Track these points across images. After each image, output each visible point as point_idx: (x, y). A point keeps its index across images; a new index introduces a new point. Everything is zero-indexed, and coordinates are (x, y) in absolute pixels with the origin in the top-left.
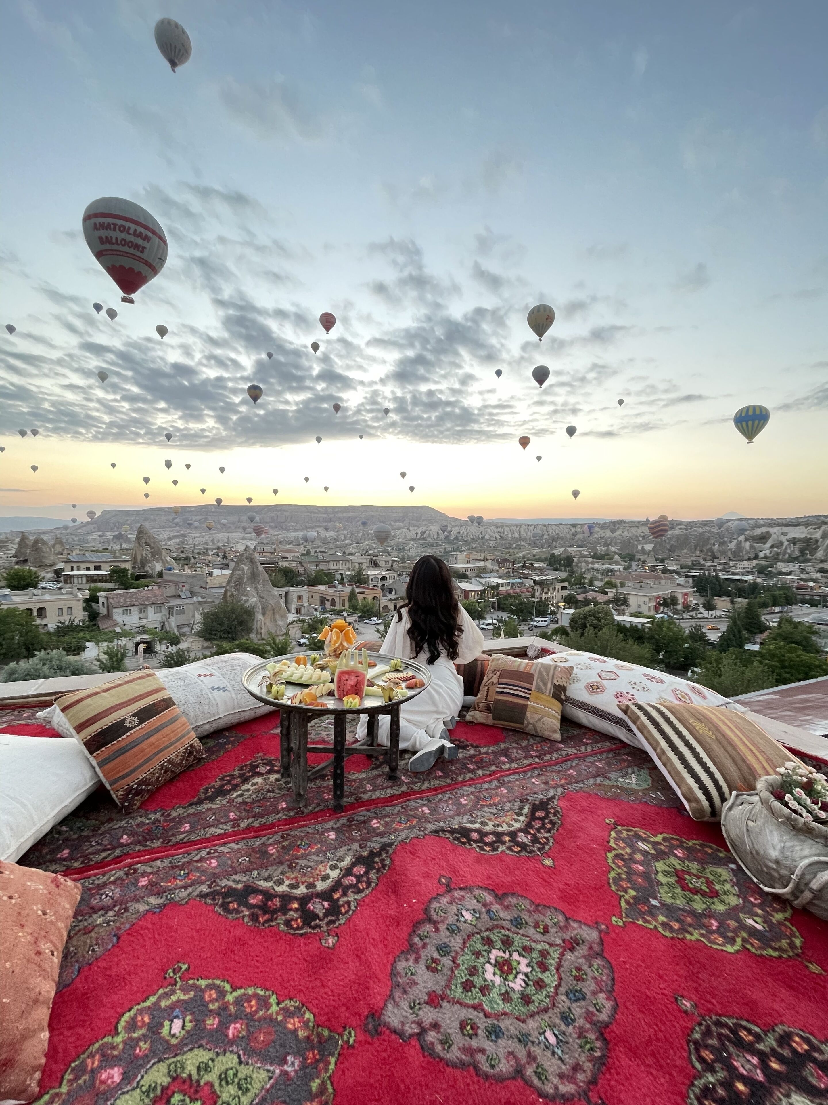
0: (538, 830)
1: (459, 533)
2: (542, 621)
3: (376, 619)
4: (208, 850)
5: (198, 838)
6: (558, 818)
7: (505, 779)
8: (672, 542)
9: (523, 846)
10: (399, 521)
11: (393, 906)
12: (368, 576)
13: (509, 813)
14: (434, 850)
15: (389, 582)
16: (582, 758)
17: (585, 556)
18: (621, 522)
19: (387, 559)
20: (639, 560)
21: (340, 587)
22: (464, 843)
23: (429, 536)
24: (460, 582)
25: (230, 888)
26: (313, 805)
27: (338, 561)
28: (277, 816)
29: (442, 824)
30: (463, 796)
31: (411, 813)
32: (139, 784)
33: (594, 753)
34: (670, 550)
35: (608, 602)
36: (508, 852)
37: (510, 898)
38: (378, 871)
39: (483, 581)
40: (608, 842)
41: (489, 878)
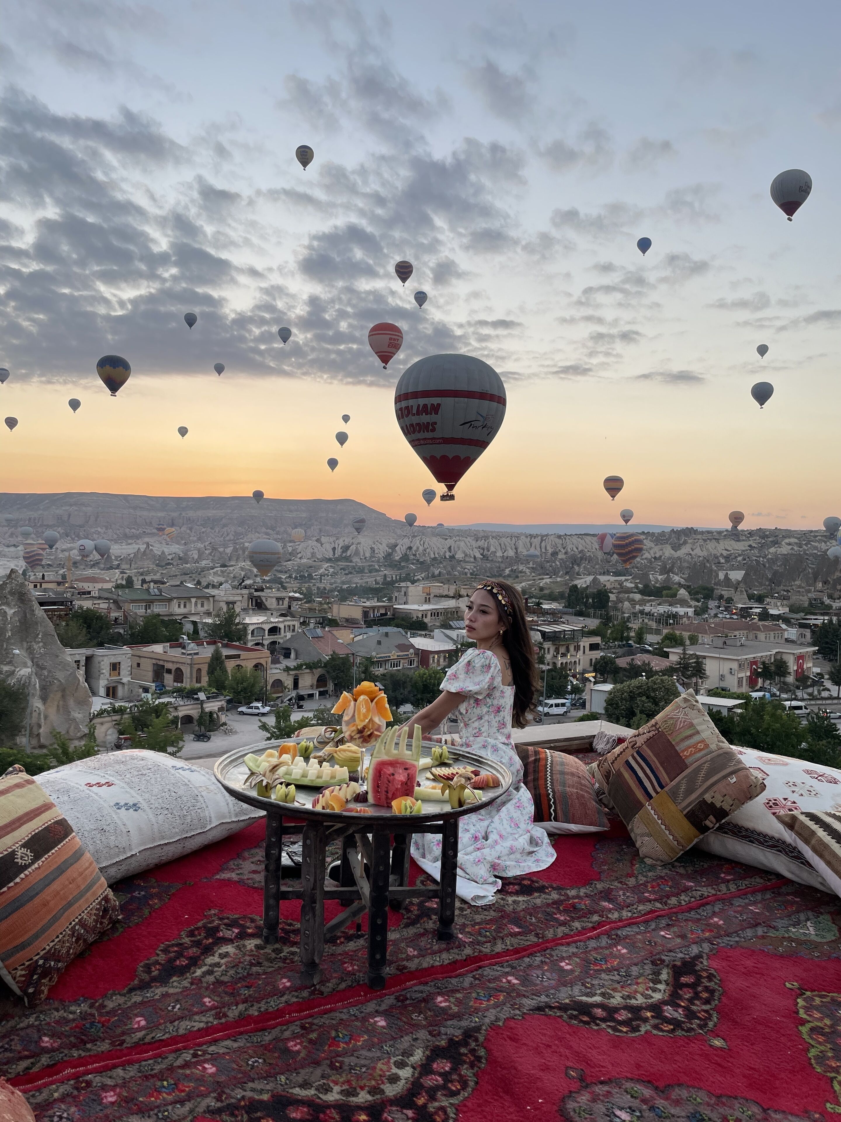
0: (691, 1001)
1: (410, 548)
2: (557, 705)
3: (259, 705)
4: (192, 1052)
5: (167, 1036)
6: (716, 983)
7: (619, 932)
8: (775, 568)
9: (677, 1024)
10: (300, 525)
11: (511, 1110)
12: (246, 626)
13: (640, 981)
14: (544, 1035)
15: (285, 637)
16: (726, 900)
17: (629, 591)
18: (689, 532)
19: (279, 595)
20: (721, 597)
21: (192, 647)
22: (588, 1023)
23: (357, 553)
24: (413, 636)
25: (252, 1100)
26: (334, 981)
27: (189, 598)
28: (283, 999)
29: (543, 998)
30: (563, 959)
31: (491, 985)
32: (46, 958)
33: (742, 894)
34: (772, 581)
35: (670, 671)
36: (655, 1032)
37: (677, 1090)
38: (472, 1066)
39: (453, 634)
40: (797, 1013)
41: (638, 1066)
